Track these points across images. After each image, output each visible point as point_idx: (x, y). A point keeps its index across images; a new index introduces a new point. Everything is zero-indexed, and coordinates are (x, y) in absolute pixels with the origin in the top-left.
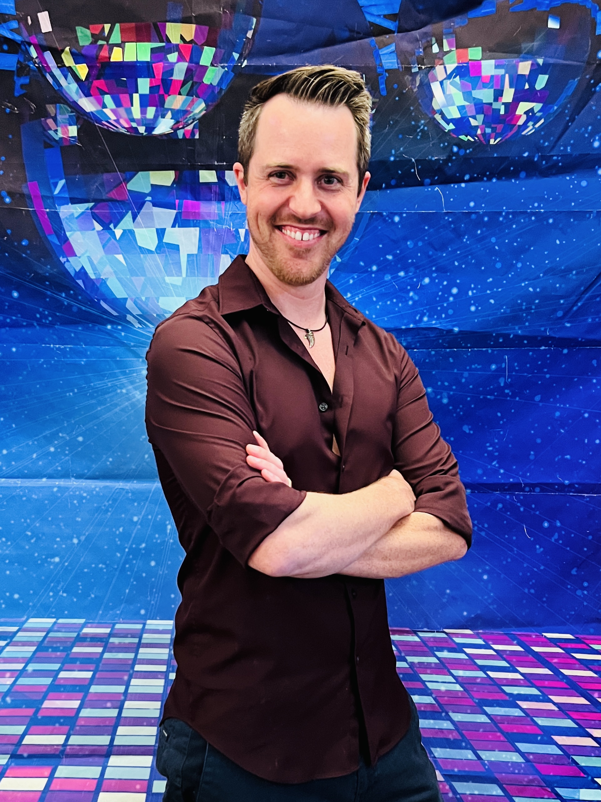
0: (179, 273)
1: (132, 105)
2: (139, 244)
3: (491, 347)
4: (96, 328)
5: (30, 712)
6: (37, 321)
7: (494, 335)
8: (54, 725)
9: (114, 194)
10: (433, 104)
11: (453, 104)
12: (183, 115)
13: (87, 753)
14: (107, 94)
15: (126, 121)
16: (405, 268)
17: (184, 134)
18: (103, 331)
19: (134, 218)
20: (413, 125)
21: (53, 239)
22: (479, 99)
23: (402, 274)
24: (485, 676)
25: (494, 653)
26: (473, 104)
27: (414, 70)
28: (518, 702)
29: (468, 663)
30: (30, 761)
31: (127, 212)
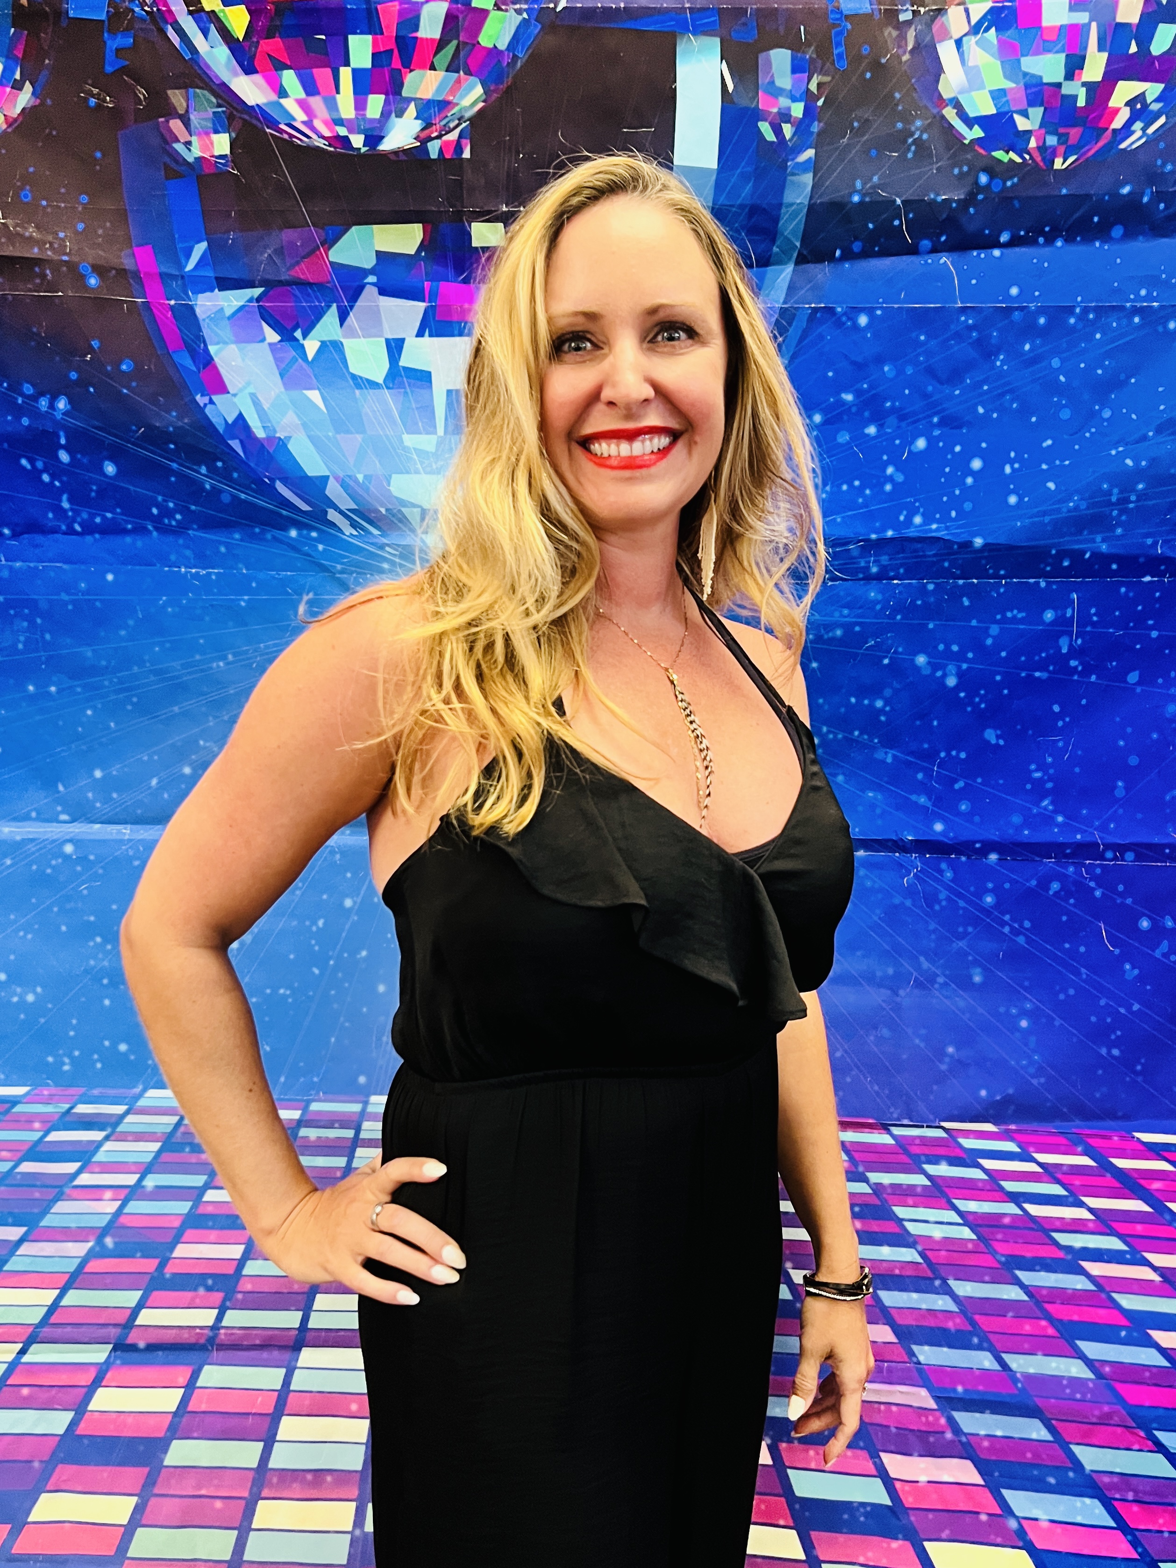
0: (431, 428)
1: (338, 92)
2: (352, 370)
3: (1046, 575)
4: (269, 536)
5: (150, 1265)
6: (153, 521)
7: (1054, 552)
8: (195, 1290)
9: (302, 269)
10: (940, 87)
11: (982, 87)
12: (440, 111)
13: (258, 1342)
14: (290, 68)
15: (326, 123)
16: (878, 418)
17: (441, 151)
18: (281, 541)
19: (343, 317)
20: (900, 131)
21: (184, 360)
22: (1033, 76)
23: (872, 430)
24: (1020, 1213)
25: (1038, 1169)
26: (1022, 84)
27: (902, 17)
28: (1084, 1264)
29: (988, 1187)
30: (149, 1356)
31: (329, 307)
